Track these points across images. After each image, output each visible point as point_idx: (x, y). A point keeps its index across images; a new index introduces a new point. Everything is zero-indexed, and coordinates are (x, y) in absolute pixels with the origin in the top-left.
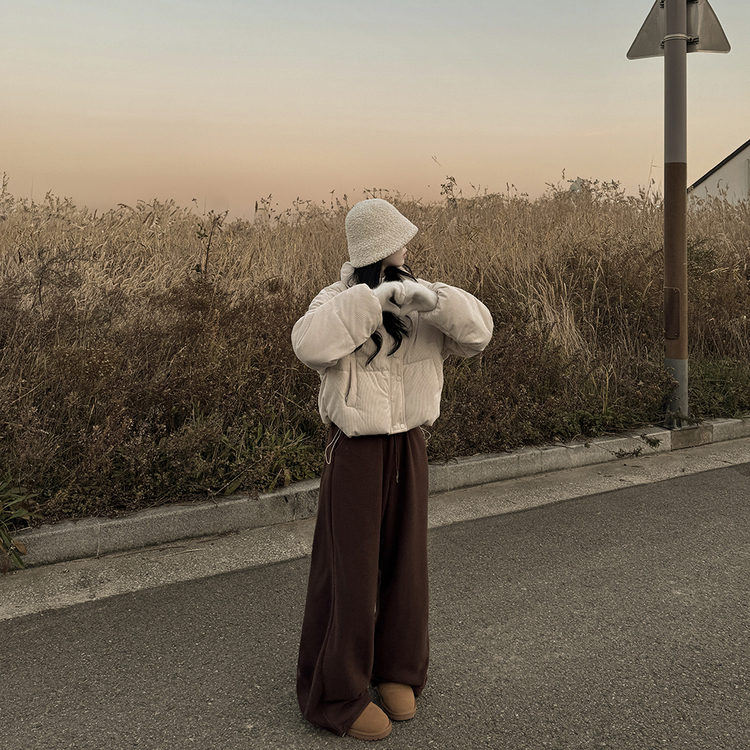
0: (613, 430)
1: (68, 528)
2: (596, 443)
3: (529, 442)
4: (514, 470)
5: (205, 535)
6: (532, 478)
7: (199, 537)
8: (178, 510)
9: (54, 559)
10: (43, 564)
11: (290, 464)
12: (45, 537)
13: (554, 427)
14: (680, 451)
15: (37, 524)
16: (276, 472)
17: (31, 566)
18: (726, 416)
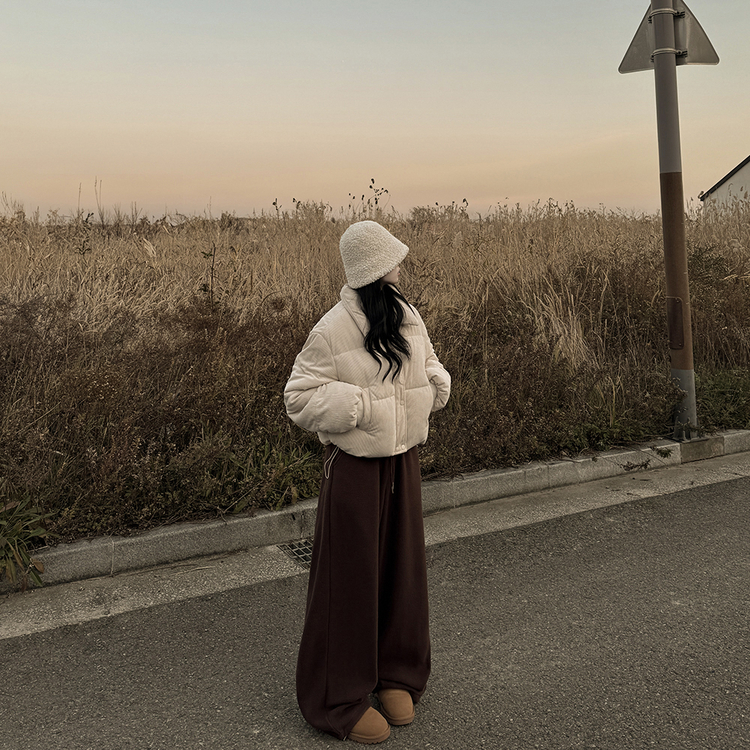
0: (621, 443)
1: (83, 546)
2: (603, 456)
3: (536, 457)
4: (520, 486)
5: (215, 553)
6: (539, 493)
7: (210, 555)
8: (188, 528)
9: (70, 577)
10: (59, 583)
11: (297, 481)
12: (62, 556)
13: (560, 441)
14: (690, 464)
15: (55, 543)
16: (284, 490)
17: (48, 585)
18: (737, 427)
